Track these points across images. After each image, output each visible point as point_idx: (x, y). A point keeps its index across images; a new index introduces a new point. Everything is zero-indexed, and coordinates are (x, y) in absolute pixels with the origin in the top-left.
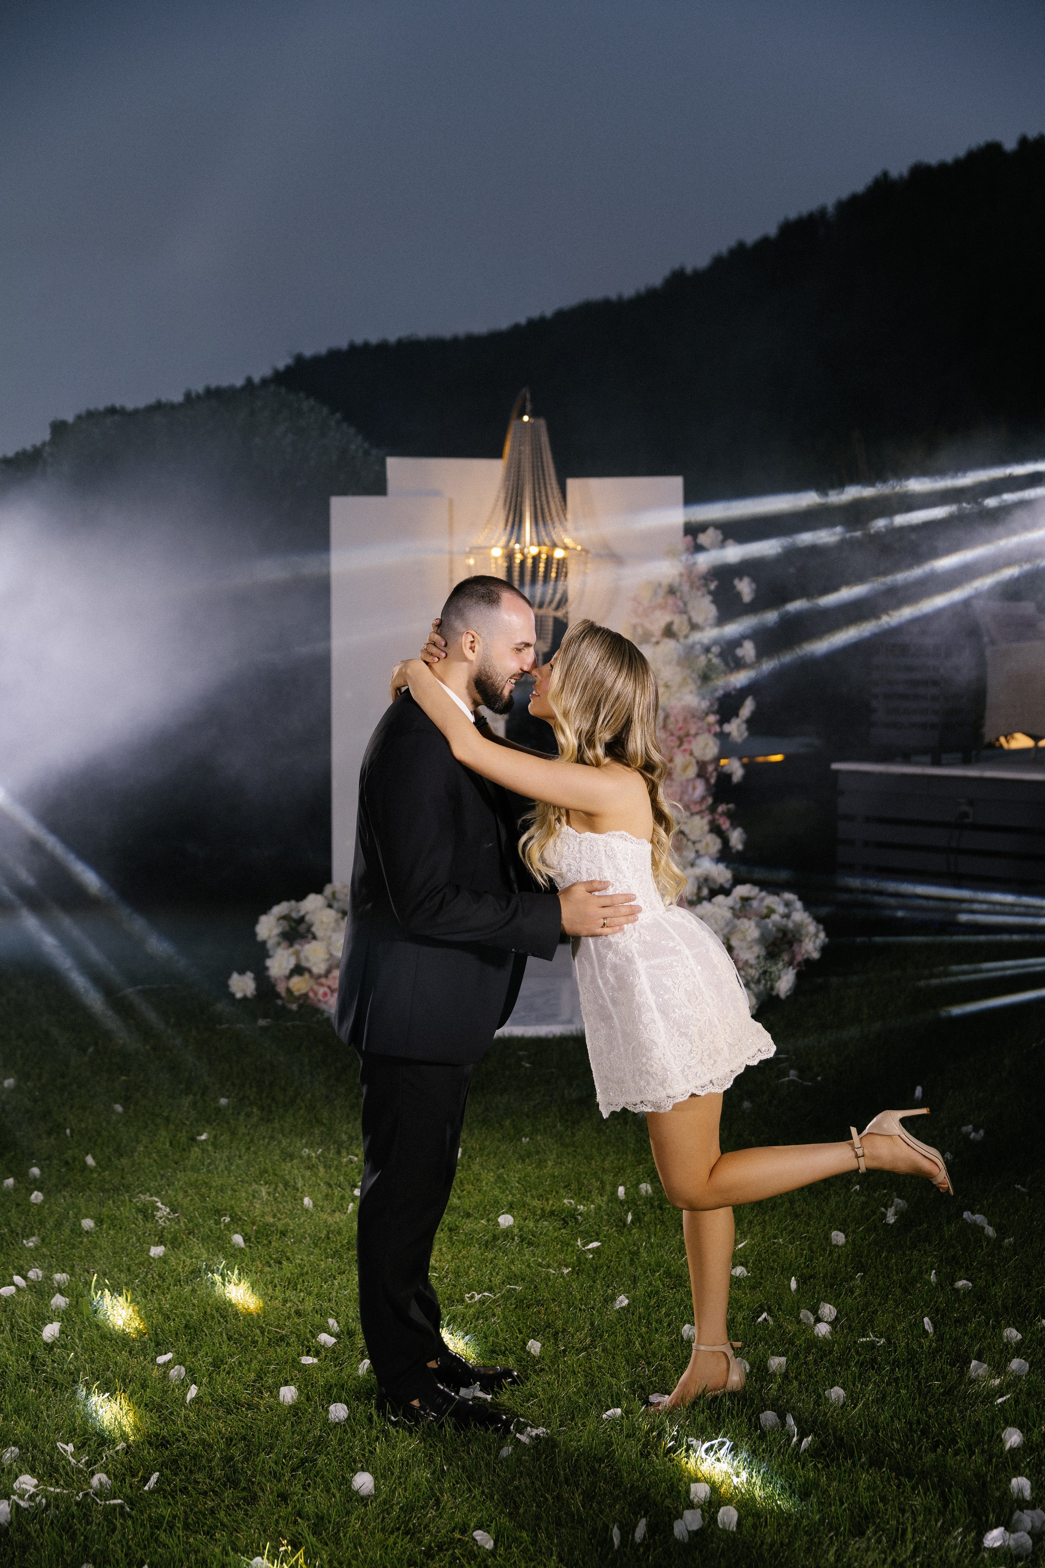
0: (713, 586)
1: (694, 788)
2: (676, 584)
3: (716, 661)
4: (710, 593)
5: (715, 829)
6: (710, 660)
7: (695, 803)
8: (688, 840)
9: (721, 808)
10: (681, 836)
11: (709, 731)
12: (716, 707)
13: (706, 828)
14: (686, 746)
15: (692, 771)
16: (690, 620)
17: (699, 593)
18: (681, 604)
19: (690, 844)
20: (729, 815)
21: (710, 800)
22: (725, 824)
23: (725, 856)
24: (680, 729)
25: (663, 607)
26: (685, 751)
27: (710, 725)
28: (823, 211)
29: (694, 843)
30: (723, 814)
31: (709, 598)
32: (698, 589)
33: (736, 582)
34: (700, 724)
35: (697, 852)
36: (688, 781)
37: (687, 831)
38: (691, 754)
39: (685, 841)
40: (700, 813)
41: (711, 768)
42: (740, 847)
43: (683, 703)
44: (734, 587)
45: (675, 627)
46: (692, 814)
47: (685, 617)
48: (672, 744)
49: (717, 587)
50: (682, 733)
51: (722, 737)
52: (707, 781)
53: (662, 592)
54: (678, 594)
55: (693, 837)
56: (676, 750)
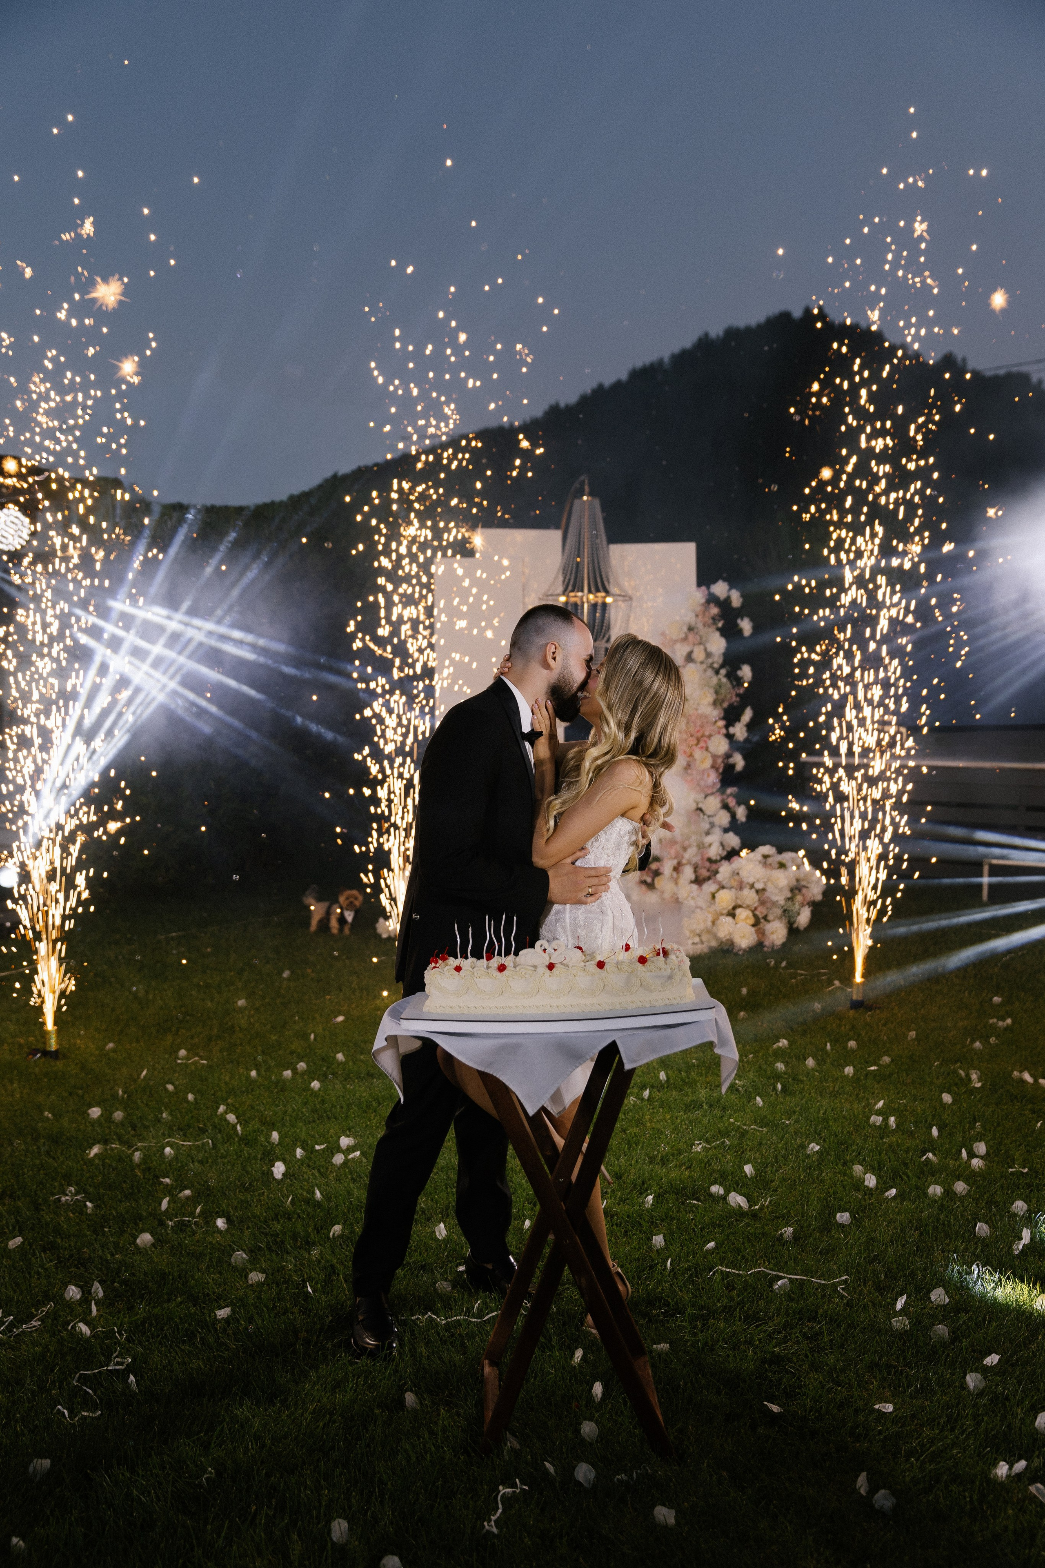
0: (720, 625)
1: (708, 776)
2: (693, 624)
3: (724, 680)
4: (718, 629)
5: (726, 807)
6: (720, 680)
7: (708, 787)
8: (704, 814)
9: (729, 791)
10: (699, 812)
11: (719, 733)
12: (722, 715)
13: (719, 805)
14: (702, 744)
15: (708, 763)
16: (706, 650)
17: (710, 630)
18: (698, 638)
19: (706, 817)
20: (735, 796)
21: (719, 785)
22: (732, 802)
23: (734, 826)
24: (698, 731)
25: (685, 639)
26: (702, 748)
27: (720, 728)
28: (661, 361)
29: (709, 816)
30: (731, 795)
31: (718, 634)
32: (709, 626)
33: (739, 621)
34: (713, 728)
35: (710, 823)
36: (704, 770)
37: (704, 809)
38: (707, 749)
39: (701, 815)
40: (712, 794)
41: (719, 761)
42: (744, 819)
43: (700, 712)
44: (737, 625)
45: (694, 655)
46: (706, 796)
47: (702, 647)
48: (691, 743)
49: (723, 625)
50: (699, 734)
51: (730, 737)
52: (717, 770)
53: (685, 629)
54: (696, 630)
55: (708, 813)
56: (694, 747)
